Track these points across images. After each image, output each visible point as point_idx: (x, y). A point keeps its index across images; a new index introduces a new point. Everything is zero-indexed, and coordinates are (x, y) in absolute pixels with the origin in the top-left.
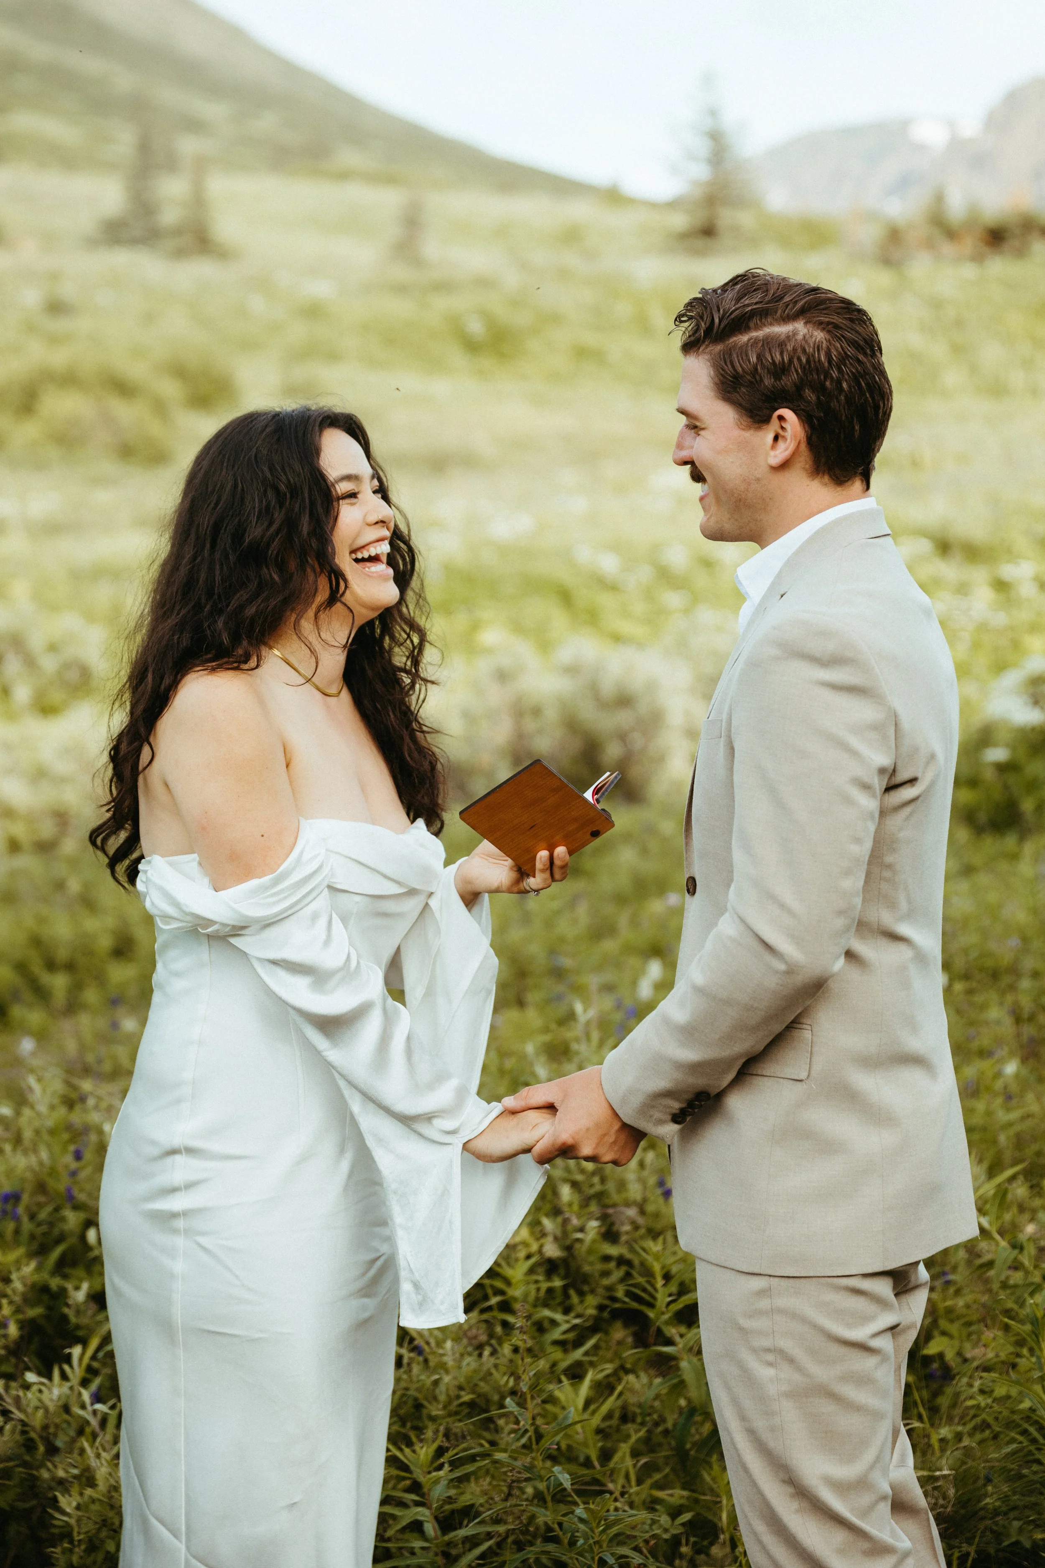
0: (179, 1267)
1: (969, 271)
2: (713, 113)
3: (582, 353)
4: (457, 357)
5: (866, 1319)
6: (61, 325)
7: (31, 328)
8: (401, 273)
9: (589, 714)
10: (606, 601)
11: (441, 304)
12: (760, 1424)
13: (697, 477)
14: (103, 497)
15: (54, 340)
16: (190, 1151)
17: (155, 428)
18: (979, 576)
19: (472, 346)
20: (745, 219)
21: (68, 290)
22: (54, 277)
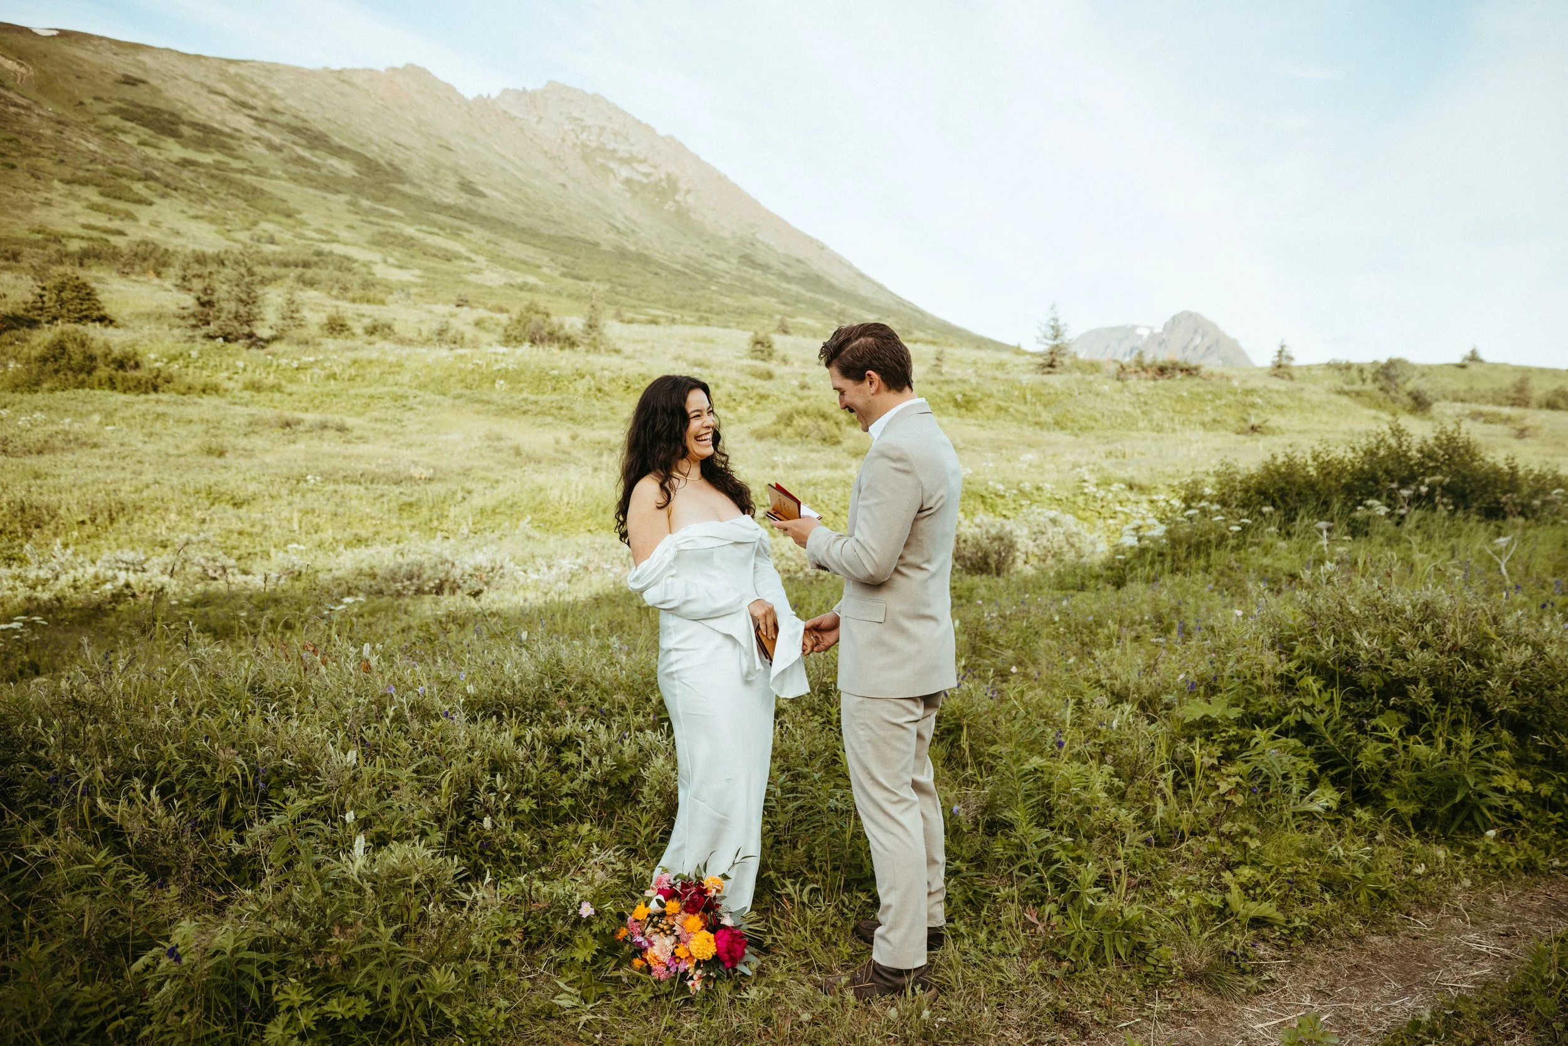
0: (678, 691)
1: (1151, 383)
2: (1056, 320)
3: (999, 409)
4: (952, 410)
5: (902, 716)
6: (806, 393)
7: (794, 394)
8: (932, 377)
9: (985, 543)
10: (999, 501)
11: (946, 388)
12: (859, 751)
13: (851, 411)
14: (813, 456)
15: (801, 399)
16: (677, 650)
17: (836, 431)
18: (1144, 498)
19: (957, 405)
20: (1066, 361)
21: (808, 380)
22: (804, 375)
